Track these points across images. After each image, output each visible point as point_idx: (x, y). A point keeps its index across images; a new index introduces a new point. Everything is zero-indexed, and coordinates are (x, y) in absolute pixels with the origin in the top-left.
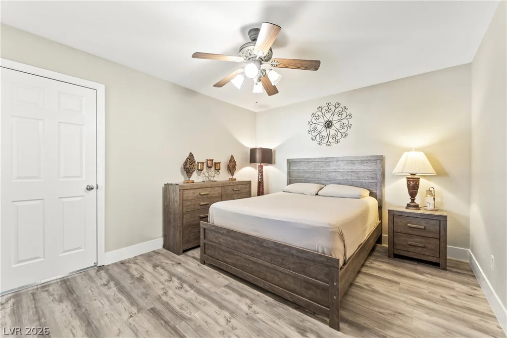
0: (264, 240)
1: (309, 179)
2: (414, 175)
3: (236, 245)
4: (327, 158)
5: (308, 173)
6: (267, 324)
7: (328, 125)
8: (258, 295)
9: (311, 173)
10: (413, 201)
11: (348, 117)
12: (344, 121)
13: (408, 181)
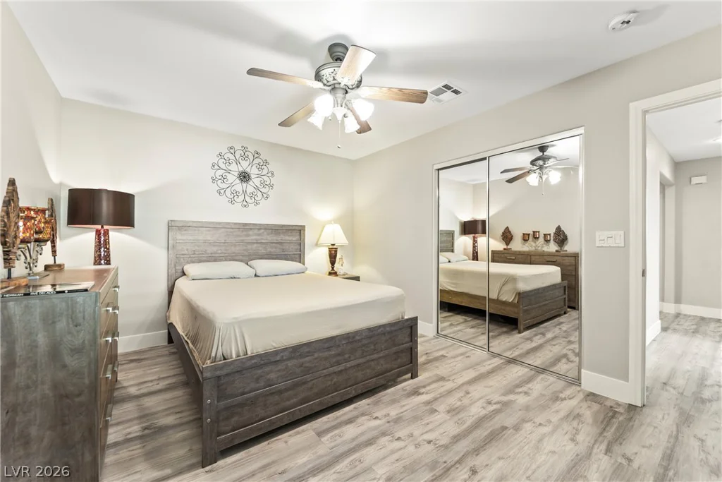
0: (357, 333)
1: (217, 255)
2: (334, 245)
3: (307, 365)
4: (246, 224)
5: (214, 246)
6: (406, 411)
7: (244, 177)
8: (355, 408)
9: (220, 246)
10: (333, 268)
11: (270, 175)
12: (265, 178)
13: (330, 251)
